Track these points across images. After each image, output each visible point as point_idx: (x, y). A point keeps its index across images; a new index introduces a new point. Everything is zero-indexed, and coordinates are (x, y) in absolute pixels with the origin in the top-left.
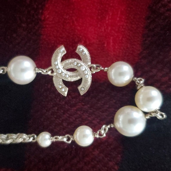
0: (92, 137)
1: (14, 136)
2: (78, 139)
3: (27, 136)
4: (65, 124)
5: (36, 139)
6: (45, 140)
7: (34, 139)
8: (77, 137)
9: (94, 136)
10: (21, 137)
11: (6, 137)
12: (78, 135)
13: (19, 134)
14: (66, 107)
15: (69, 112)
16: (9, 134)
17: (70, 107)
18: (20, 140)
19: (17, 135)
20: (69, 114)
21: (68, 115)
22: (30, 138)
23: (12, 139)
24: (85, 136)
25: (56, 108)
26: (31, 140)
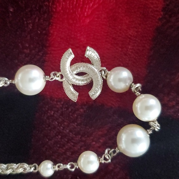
0: (98, 162)
1: (15, 166)
2: (82, 166)
3: (28, 165)
4: (68, 154)
5: (37, 168)
6: (47, 169)
7: (35, 169)
8: (82, 163)
9: (99, 162)
10: (21, 167)
11: (6, 166)
12: (82, 161)
13: (19, 164)
14: (71, 136)
15: (73, 141)
16: (9, 164)
17: (75, 135)
18: (21, 170)
19: (18, 165)
20: (73, 142)
21: (72, 144)
22: (30, 168)
23: (13, 169)
24: (90, 162)
25: (60, 137)
26: (32, 170)
